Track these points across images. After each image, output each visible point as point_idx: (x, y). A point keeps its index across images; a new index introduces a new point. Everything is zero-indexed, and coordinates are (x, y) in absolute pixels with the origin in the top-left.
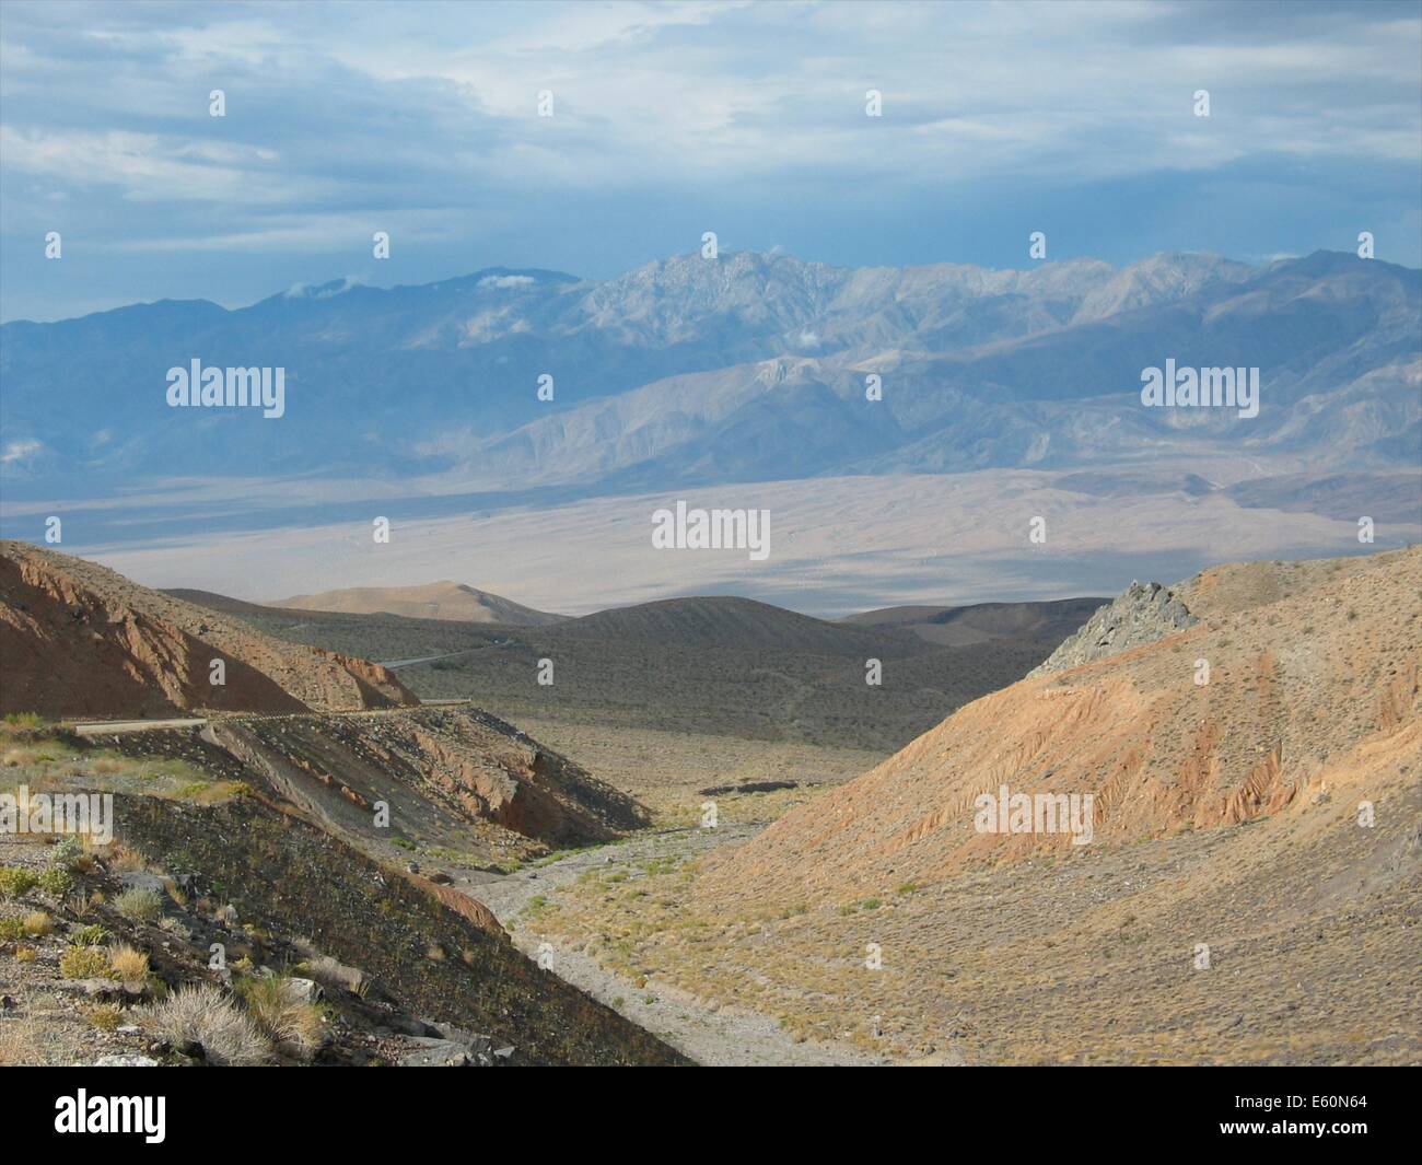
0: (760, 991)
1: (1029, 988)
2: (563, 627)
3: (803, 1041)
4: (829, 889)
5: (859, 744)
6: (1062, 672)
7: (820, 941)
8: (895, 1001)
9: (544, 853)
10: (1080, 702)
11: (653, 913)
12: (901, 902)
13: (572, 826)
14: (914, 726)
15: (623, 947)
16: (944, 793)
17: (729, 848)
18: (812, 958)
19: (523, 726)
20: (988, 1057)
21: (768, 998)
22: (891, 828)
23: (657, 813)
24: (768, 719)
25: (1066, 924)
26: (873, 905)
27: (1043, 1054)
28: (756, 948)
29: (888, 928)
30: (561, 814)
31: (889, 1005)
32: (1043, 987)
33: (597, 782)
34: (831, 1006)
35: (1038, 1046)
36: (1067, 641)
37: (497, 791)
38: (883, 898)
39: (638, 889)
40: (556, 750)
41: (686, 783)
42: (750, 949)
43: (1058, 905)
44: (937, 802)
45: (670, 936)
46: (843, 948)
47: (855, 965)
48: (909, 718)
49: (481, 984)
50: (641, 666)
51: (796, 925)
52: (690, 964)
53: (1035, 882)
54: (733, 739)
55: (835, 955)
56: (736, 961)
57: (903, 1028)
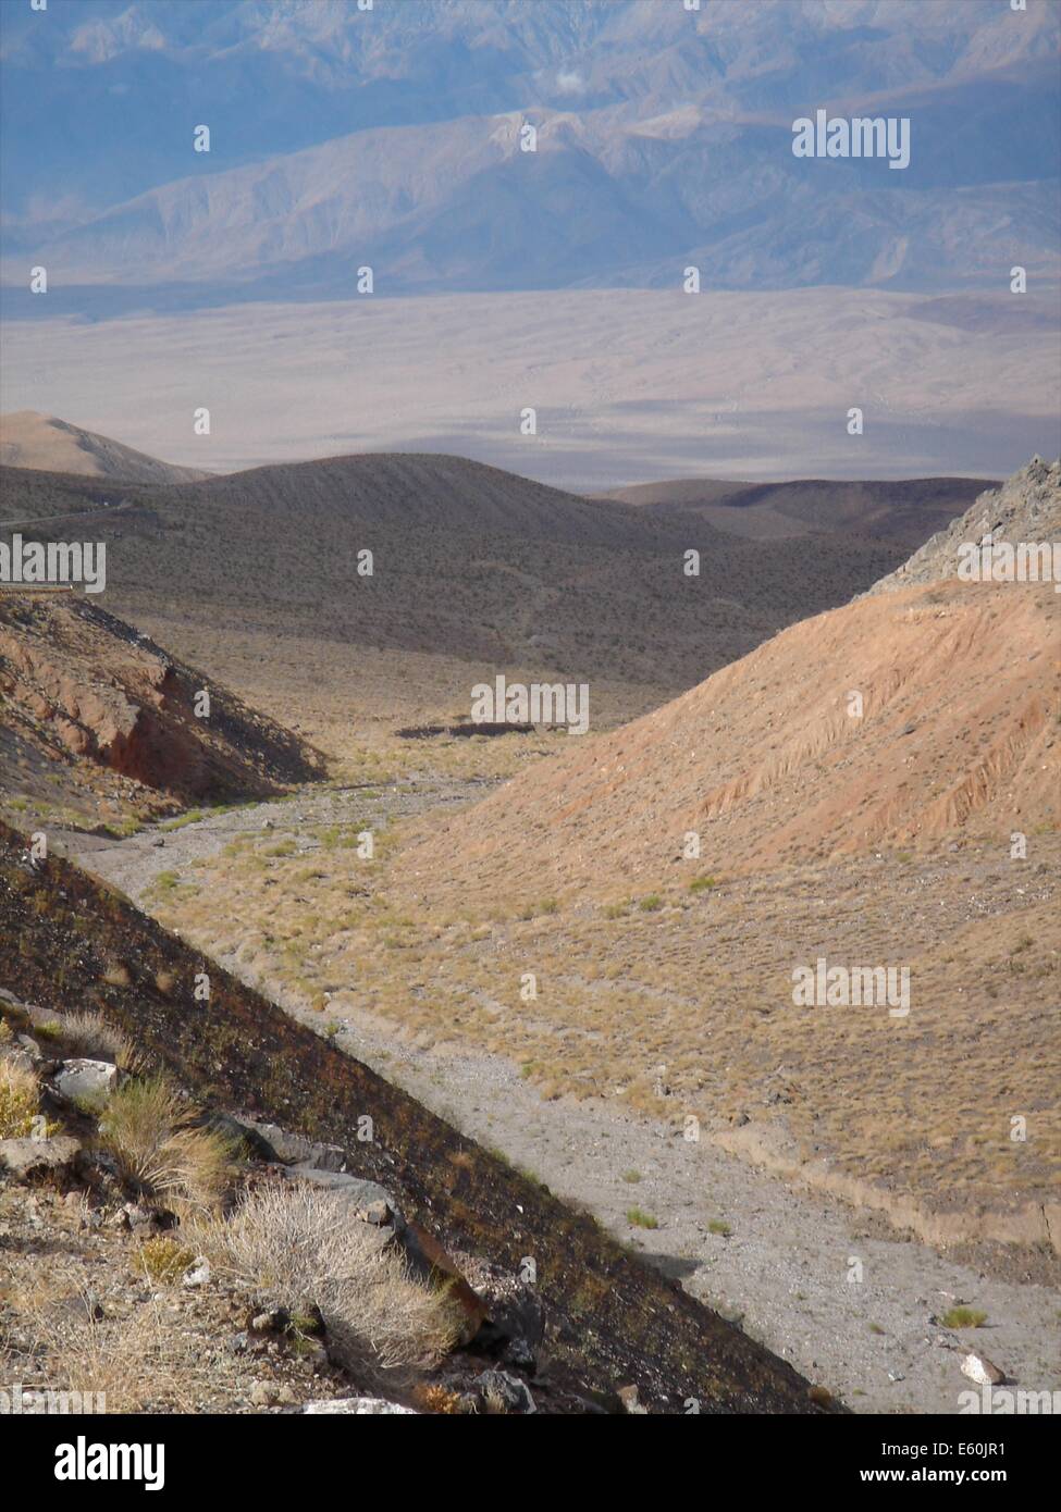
0: (491, 1023)
1: (881, 1037)
2: (203, 489)
3: (556, 1097)
4: (588, 879)
5: (622, 674)
6: (933, 585)
7: (576, 954)
8: (686, 1046)
9: (175, 810)
10: (957, 629)
11: (333, 904)
12: (693, 904)
13: (216, 774)
14: (700, 652)
15: (294, 952)
16: (756, 750)
17: (442, 814)
18: (565, 978)
19: (147, 627)
20: (824, 1133)
21: (504, 1033)
22: (679, 796)
23: (335, 760)
24: (493, 632)
25: (930, 945)
26: (653, 906)
27: (906, 1133)
28: (484, 960)
29: (674, 940)
30: (200, 757)
31: (679, 1051)
32: (901, 1034)
33: (252, 712)
34: (596, 1050)
35: (896, 1122)
36: (933, 539)
37: (108, 721)
38: (667, 896)
39: (312, 868)
40: (191, 663)
41: (376, 719)
42: (475, 961)
43: (920, 917)
44: (745, 762)
45: (359, 938)
46: (610, 965)
47: (627, 991)
48: (694, 639)
49: (182, 1024)
50: (314, 549)
51: (543, 929)
52: (390, 979)
53: (885, 883)
54: (443, 659)
55: (599, 976)
56: (458, 978)
57: (701, 1086)
